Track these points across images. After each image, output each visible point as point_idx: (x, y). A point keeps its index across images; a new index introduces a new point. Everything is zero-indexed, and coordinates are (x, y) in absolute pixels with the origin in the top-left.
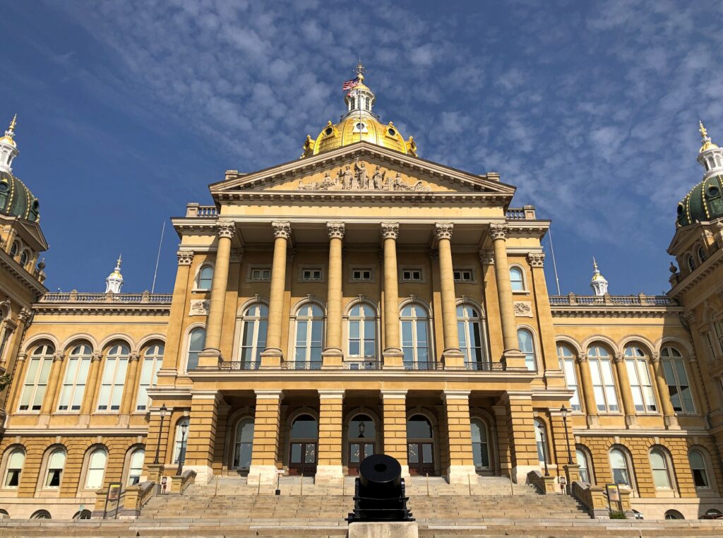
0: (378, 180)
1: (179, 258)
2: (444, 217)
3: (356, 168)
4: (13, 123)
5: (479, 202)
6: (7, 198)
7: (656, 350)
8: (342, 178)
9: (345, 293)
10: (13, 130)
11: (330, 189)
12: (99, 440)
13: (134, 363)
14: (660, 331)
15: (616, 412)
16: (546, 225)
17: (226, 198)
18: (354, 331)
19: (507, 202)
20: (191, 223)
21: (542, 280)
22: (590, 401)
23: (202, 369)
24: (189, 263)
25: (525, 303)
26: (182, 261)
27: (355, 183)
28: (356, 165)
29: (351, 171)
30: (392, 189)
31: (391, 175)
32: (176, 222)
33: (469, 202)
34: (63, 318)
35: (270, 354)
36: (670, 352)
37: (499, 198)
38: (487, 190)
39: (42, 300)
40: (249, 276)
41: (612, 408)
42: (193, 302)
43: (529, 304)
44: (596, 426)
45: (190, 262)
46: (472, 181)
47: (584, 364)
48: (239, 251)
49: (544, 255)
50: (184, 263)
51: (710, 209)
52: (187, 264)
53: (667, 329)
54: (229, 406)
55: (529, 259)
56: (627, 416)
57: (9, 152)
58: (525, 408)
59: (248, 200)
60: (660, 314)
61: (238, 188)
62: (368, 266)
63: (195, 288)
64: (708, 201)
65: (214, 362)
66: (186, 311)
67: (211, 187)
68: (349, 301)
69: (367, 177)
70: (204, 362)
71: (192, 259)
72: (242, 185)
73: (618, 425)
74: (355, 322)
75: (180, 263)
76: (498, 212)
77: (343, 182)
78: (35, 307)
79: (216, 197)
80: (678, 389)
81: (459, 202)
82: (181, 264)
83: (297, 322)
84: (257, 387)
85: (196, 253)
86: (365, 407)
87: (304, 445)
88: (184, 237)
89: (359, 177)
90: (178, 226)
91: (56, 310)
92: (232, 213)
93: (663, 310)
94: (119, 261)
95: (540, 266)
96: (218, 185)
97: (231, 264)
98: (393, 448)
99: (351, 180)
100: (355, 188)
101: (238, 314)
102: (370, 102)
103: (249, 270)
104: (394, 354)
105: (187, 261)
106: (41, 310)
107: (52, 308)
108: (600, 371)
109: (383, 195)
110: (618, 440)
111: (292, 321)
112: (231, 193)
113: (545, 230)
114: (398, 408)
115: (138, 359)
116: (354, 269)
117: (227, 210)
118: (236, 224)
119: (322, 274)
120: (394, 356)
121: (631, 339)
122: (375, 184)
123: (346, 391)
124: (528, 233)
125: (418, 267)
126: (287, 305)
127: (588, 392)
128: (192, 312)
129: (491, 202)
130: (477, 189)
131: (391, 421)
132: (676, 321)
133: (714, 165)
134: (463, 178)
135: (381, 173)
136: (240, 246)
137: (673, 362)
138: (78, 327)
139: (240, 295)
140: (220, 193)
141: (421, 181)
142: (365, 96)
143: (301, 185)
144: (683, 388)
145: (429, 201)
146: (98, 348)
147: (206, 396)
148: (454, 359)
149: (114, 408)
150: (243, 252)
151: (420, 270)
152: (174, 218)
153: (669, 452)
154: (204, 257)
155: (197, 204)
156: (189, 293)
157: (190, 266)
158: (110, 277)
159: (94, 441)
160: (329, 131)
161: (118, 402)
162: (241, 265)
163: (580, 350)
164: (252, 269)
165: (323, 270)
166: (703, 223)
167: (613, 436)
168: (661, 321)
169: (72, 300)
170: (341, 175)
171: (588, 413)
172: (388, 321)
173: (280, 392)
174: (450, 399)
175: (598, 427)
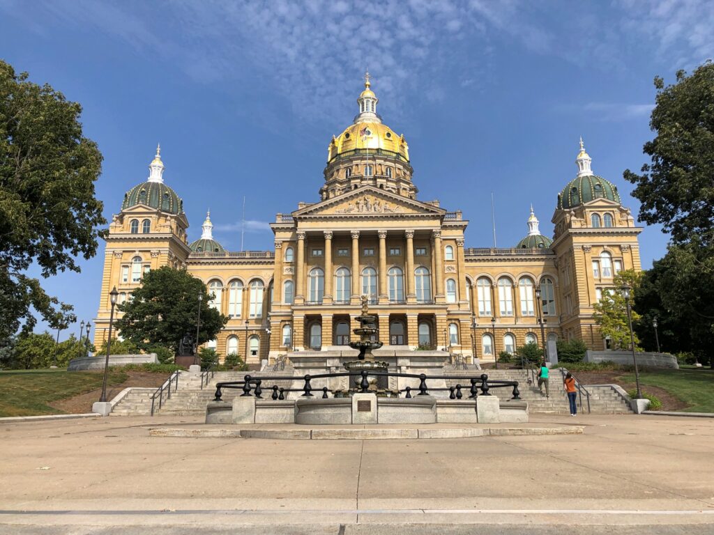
0: (376, 206)
1: (275, 245)
2: (410, 226)
3: (365, 200)
4: (159, 149)
5: (428, 218)
6: (169, 202)
7: (537, 280)
8: (358, 205)
9: (360, 263)
10: (160, 154)
11: (352, 212)
12: (233, 333)
13: (246, 292)
14: (541, 270)
15: (511, 315)
16: (466, 223)
17: (300, 218)
18: (365, 282)
19: (442, 218)
20: (280, 226)
22: (497, 309)
23: (297, 305)
25: (452, 266)
27: (365, 208)
28: (365, 198)
29: (362, 202)
30: (383, 212)
31: (383, 202)
32: (273, 226)
33: (423, 218)
34: (203, 267)
35: (327, 297)
36: (546, 281)
37: (439, 216)
38: (432, 212)
39: (190, 257)
40: (311, 253)
41: (509, 313)
42: (285, 268)
43: (454, 266)
44: (498, 323)
45: (281, 246)
46: (425, 207)
47: (495, 289)
49: (464, 240)
50: (278, 247)
51: (571, 201)
53: (545, 268)
55: (456, 242)
56: (517, 317)
57: (161, 169)
58: (443, 321)
59: (311, 219)
60: (542, 260)
61: (306, 213)
63: (285, 261)
64: (571, 196)
65: (302, 301)
66: (282, 272)
68: (362, 267)
69: (371, 204)
70: (297, 302)
72: (307, 211)
73: (511, 322)
74: (365, 277)
75: (276, 248)
76: (437, 223)
77: (358, 208)
78: (187, 261)
79: (295, 218)
80: (548, 302)
81: (417, 218)
83: (337, 277)
84: (322, 313)
85: (284, 242)
87: (343, 336)
88: (277, 233)
89: (366, 204)
90: (273, 228)
91: (199, 263)
92: (304, 227)
93: (544, 257)
94: (208, 213)
95: (462, 245)
96: (296, 213)
97: (304, 247)
98: (383, 339)
99: (363, 207)
100: (364, 212)
101: (308, 274)
102: (375, 104)
103: (311, 250)
106: (191, 263)
107: (197, 261)
108: (504, 292)
109: (379, 216)
110: (509, 330)
111: (335, 277)
112: (303, 216)
113: (466, 226)
114: (385, 322)
115: (248, 289)
117: (301, 225)
118: (306, 232)
119: (348, 252)
120: (384, 298)
121: (523, 274)
122: (375, 208)
124: (456, 227)
126: (332, 269)
127: (496, 304)
128: (285, 273)
129: (434, 218)
130: (427, 210)
132: (552, 263)
133: (583, 169)
134: (420, 205)
135: (378, 202)
137: (547, 287)
138: (213, 272)
139: (308, 265)
140: (297, 216)
141: (398, 206)
142: (371, 101)
143: (337, 210)
144: (550, 301)
145: (402, 217)
146: (225, 283)
147: (299, 317)
148: (412, 299)
149: (238, 316)
150: (308, 241)
151: (399, 249)
152: (272, 223)
153: (536, 336)
154: (288, 243)
156: (282, 263)
157: (281, 249)
158: (204, 225)
159: (230, 333)
160: (347, 135)
161: (240, 313)
162: (307, 248)
163: (493, 281)
164: (313, 250)
166: (566, 210)
167: (507, 328)
168: (542, 263)
169: (206, 256)
170: (357, 203)
171: (495, 316)
172: (382, 277)
173: (332, 315)
174: (409, 317)
175: (500, 323)
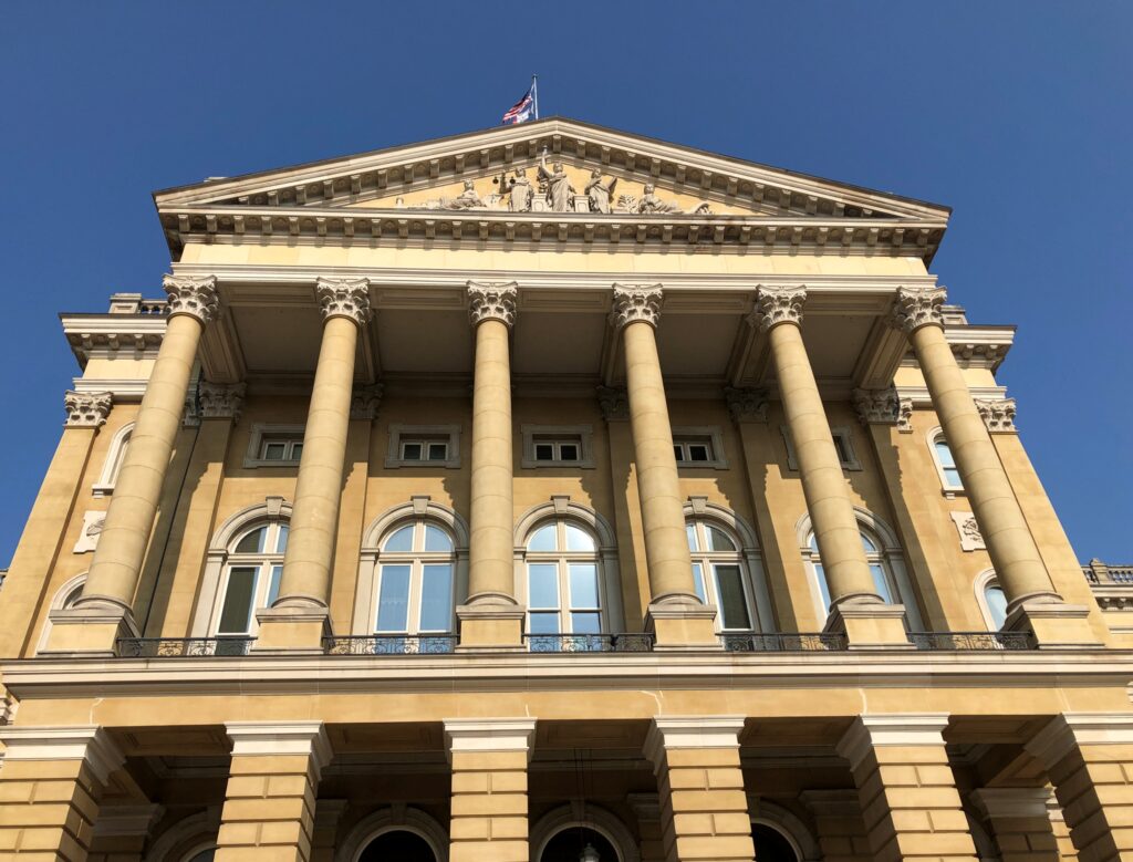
0: (599, 195)
1: (69, 410)
2: (778, 274)
5: (865, 242)
8: (507, 196)
17: (198, 223)
19: (931, 247)
20: (113, 328)
21: (1023, 462)
23: (55, 657)
24: (95, 423)
26: (76, 418)
27: (540, 204)
28: (541, 170)
29: (530, 181)
31: (630, 188)
32: (72, 325)
33: (839, 241)
35: (290, 611)
37: (911, 233)
40: (253, 450)
42: (93, 518)
45: (98, 416)
46: (838, 196)
48: (230, 392)
49: (1012, 405)
50: (83, 421)
52: (90, 423)
54: (155, 806)
59: (257, 234)
61: (235, 202)
62: (572, 430)
63: (102, 483)
65: (98, 640)
66: (67, 540)
67: (159, 199)
69: (571, 190)
70: (66, 640)
71: (106, 415)
72: (242, 195)
75: (70, 422)
79: (171, 222)
81: (810, 244)
82: (75, 423)
83: (380, 567)
84: (237, 717)
85: (119, 399)
86: (588, 802)
88: (92, 362)
89: (549, 192)
90: (78, 336)
92: (205, 261)
95: (1007, 429)
96: (179, 194)
99: (531, 194)
101: (212, 546)
103: (255, 439)
104: (684, 608)
105: (90, 418)
109: (617, 221)
111: (367, 564)
112: (212, 213)
114: (717, 778)
116: (536, 437)
117: (196, 253)
118: (219, 286)
119: (452, 449)
120: (687, 616)
122: (592, 203)
123: (539, 723)
125: (702, 431)
128: (84, 545)
131: (700, 823)
134: (814, 191)
136: (235, 377)
140: (183, 211)
141: (707, 202)
143: (401, 206)
145: (735, 238)
148: (872, 622)
150: (242, 394)
151: (709, 439)
152: (69, 315)
155: (138, 296)
156: (84, 496)
157: (97, 430)
162: (234, 426)
164: (265, 436)
165: (454, 439)
170: (505, 189)
172: (654, 522)
173: (316, 730)
174: (883, 744)
